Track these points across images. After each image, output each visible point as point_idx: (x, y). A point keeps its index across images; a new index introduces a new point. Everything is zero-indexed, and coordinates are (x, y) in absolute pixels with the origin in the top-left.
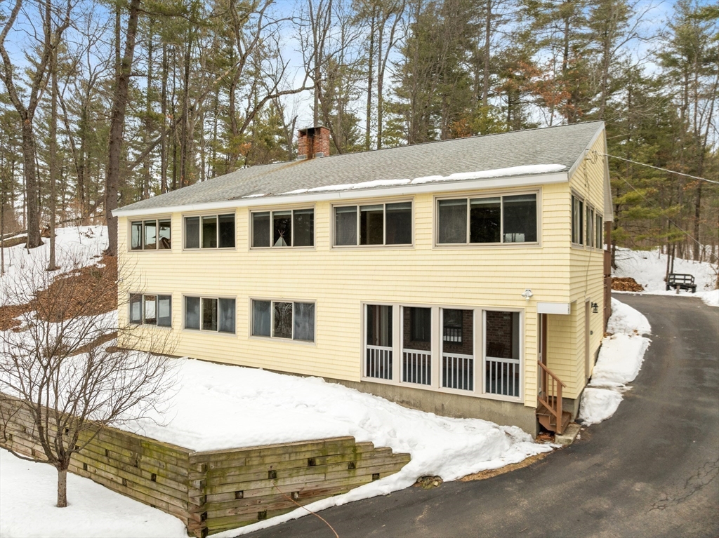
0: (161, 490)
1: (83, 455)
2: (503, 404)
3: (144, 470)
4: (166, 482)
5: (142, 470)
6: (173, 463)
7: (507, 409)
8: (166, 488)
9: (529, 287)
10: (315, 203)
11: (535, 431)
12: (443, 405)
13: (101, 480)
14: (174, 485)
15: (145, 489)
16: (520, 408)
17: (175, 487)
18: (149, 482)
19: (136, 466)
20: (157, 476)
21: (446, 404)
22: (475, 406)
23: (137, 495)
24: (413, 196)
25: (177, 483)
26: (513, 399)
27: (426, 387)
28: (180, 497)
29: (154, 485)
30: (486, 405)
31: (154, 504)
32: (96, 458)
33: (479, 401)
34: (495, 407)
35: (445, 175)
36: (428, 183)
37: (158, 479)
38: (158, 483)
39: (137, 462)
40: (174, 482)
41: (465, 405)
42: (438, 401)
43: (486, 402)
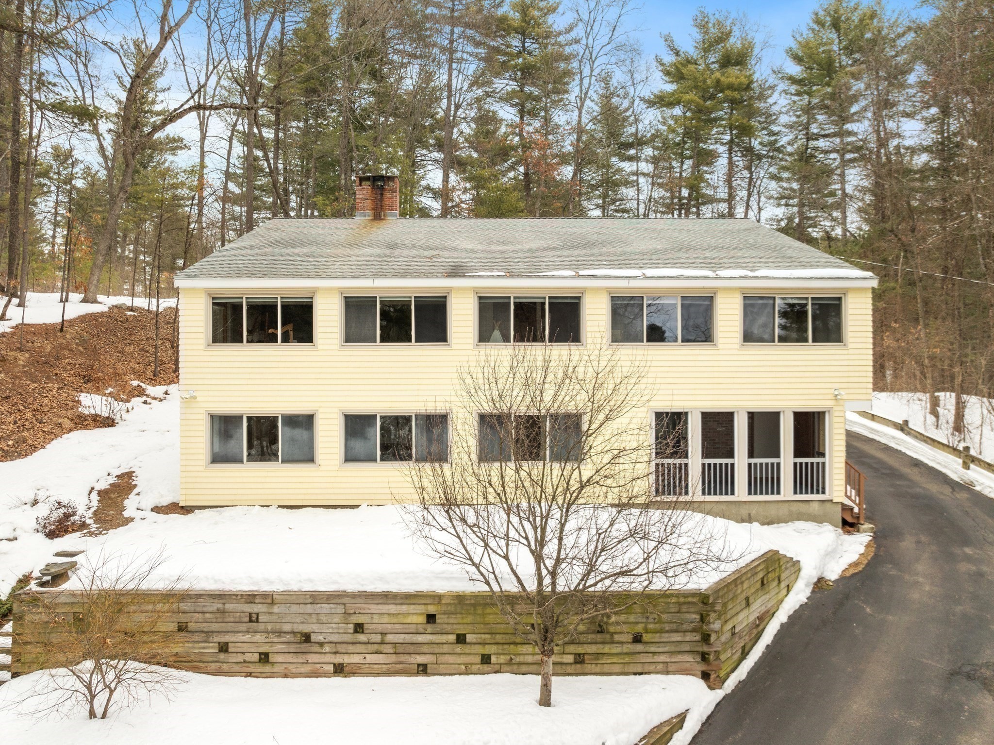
0: (653, 649)
1: (480, 644)
2: (811, 504)
3: (615, 633)
4: (661, 637)
5: (612, 634)
6: (673, 610)
7: (815, 508)
8: (661, 645)
9: (837, 386)
10: (584, 290)
11: (840, 524)
12: (750, 515)
13: (524, 668)
14: (676, 637)
15: (622, 656)
16: (828, 505)
17: (679, 639)
18: (629, 646)
19: (601, 632)
20: (644, 635)
21: (753, 512)
22: (784, 510)
23: (606, 668)
24: (716, 291)
25: (681, 634)
26: (820, 497)
27: (729, 498)
28: (688, 649)
29: (639, 647)
30: (795, 508)
31: (640, 671)
32: (511, 641)
33: (787, 505)
34: (803, 508)
35: (752, 270)
36: (741, 277)
37: (646, 637)
38: (646, 643)
39: (600, 626)
40: (676, 634)
41: (773, 511)
42: (744, 511)
43: (795, 504)
